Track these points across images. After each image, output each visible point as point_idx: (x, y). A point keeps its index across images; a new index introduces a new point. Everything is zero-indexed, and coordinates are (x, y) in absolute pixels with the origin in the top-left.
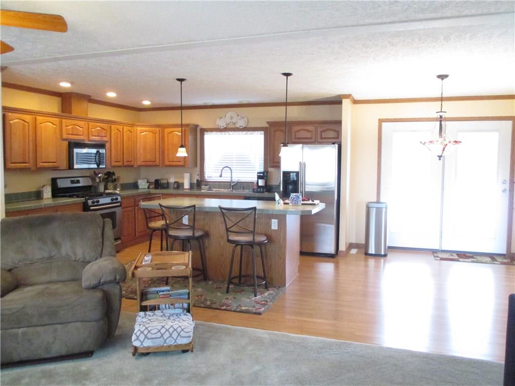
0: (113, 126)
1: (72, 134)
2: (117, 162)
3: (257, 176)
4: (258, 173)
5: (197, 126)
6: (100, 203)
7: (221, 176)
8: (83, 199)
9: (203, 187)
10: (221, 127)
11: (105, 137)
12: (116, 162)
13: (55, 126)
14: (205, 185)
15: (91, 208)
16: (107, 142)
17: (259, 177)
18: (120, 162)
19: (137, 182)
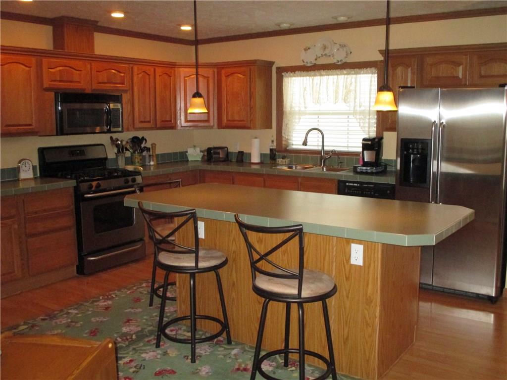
0: (135, 68)
1: (60, 81)
2: (145, 122)
3: (361, 145)
4: (364, 140)
5: (271, 64)
6: (101, 188)
7: (305, 143)
8: (72, 183)
9: (279, 161)
10: (307, 63)
11: (123, 83)
12: (142, 122)
13: (27, 69)
14: (284, 158)
15: (86, 196)
16: (126, 91)
17: (365, 147)
18: (149, 122)
19: (187, 152)
